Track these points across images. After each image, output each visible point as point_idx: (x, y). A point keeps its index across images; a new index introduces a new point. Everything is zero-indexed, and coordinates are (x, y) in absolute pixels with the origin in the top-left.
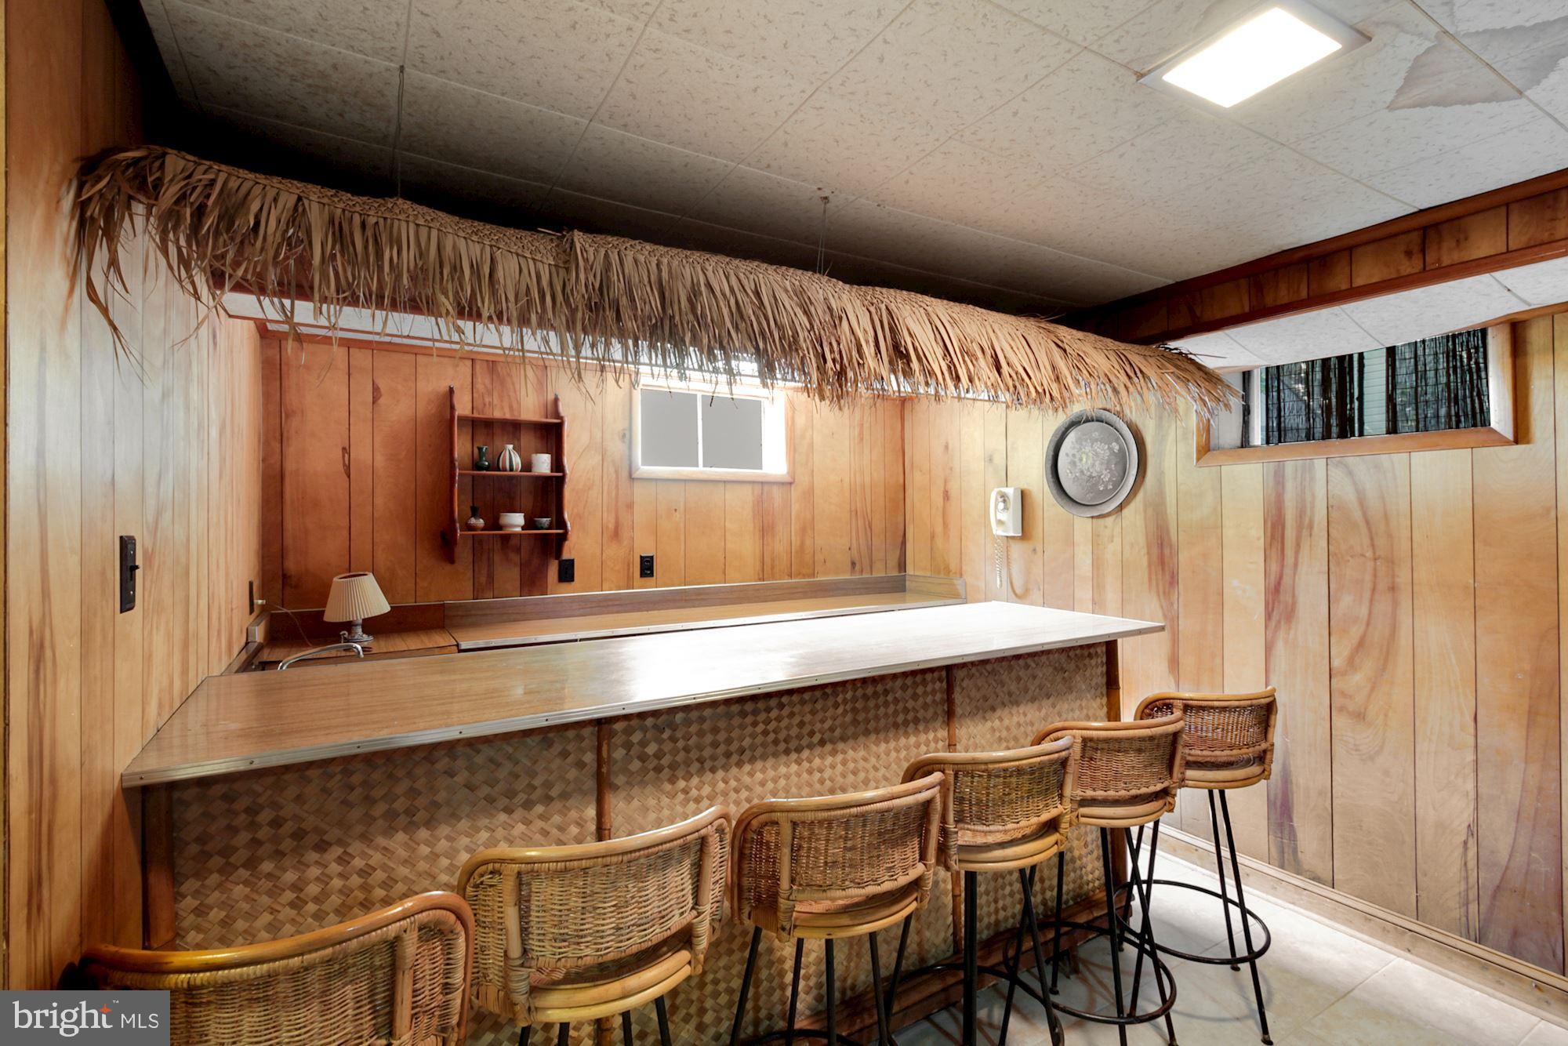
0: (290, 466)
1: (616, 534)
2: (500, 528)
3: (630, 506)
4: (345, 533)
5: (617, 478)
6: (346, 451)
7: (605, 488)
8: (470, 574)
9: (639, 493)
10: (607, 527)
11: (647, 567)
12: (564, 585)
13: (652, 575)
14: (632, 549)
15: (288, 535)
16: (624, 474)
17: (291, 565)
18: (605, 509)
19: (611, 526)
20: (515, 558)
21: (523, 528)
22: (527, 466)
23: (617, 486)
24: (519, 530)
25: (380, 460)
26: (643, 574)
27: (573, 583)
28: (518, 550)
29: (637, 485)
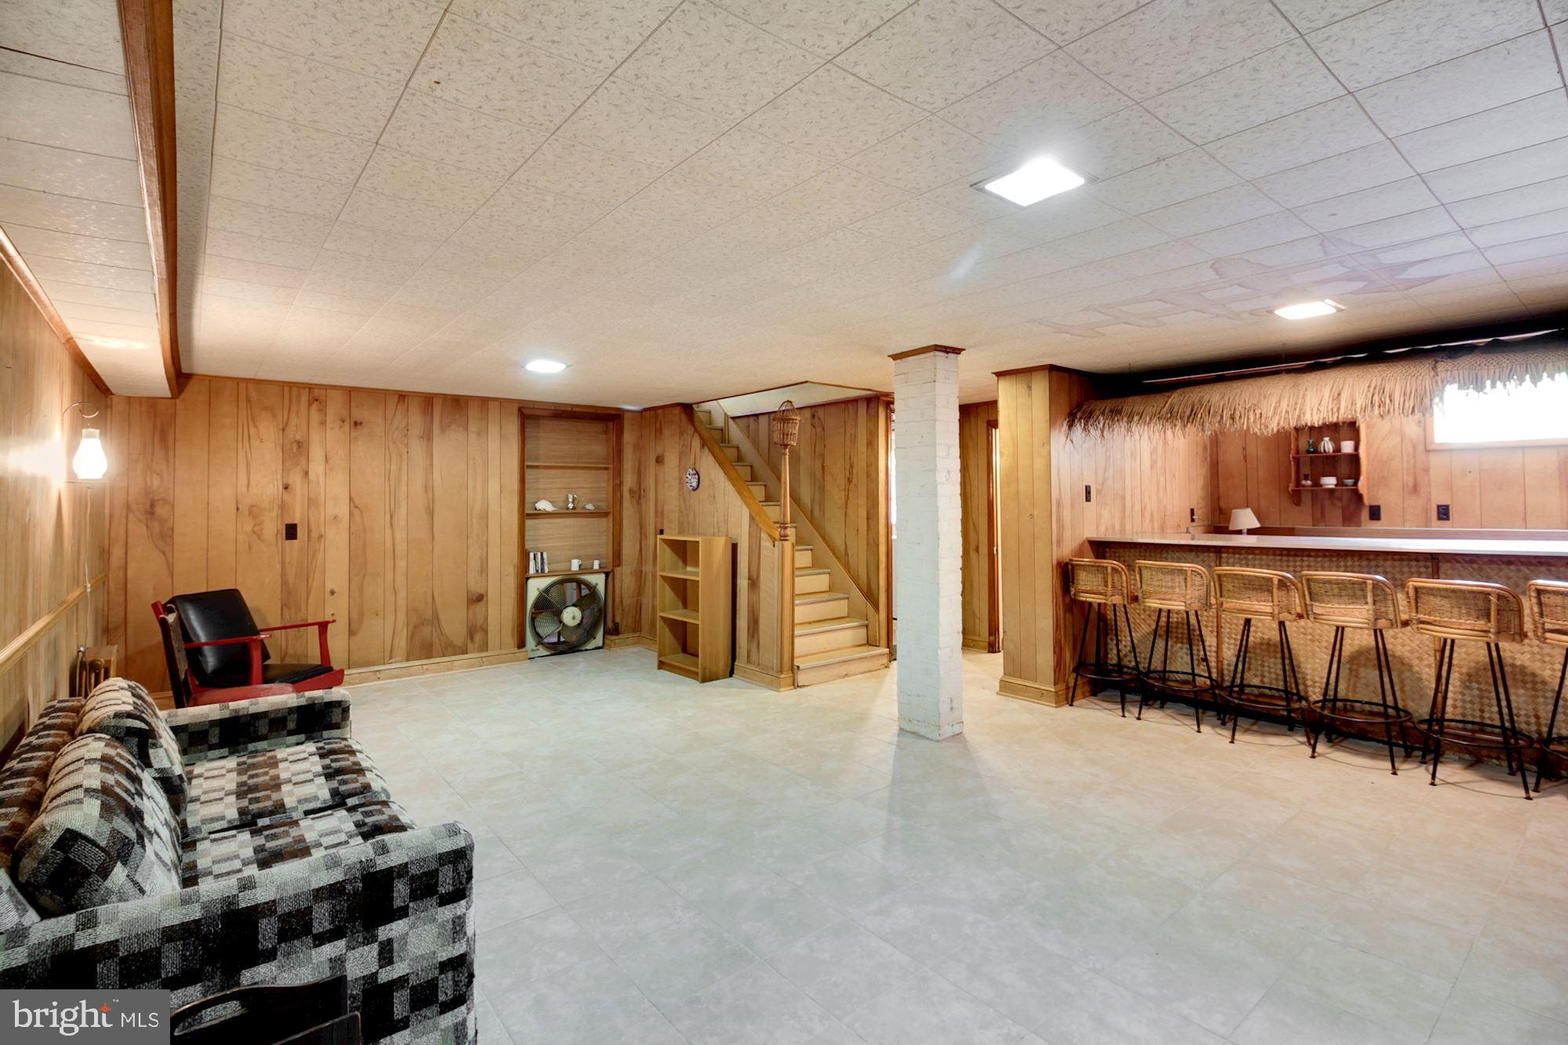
0: (1221, 458)
1: (1415, 489)
2: (1321, 486)
3: (1427, 470)
4: (1245, 489)
5: (1415, 451)
6: (1244, 449)
7: (1405, 459)
8: (1310, 512)
9: (1434, 460)
10: (1407, 485)
11: (1444, 513)
12: (1374, 522)
13: (1448, 519)
14: (1429, 500)
15: (1221, 490)
16: (1421, 448)
17: (1222, 504)
18: (1405, 472)
19: (1411, 484)
20: (1339, 504)
21: (1336, 485)
22: (1338, 449)
23: (1414, 457)
24: (1333, 487)
25: (1261, 453)
26: (1439, 518)
27: (1381, 522)
28: (1340, 499)
29: (1433, 457)
